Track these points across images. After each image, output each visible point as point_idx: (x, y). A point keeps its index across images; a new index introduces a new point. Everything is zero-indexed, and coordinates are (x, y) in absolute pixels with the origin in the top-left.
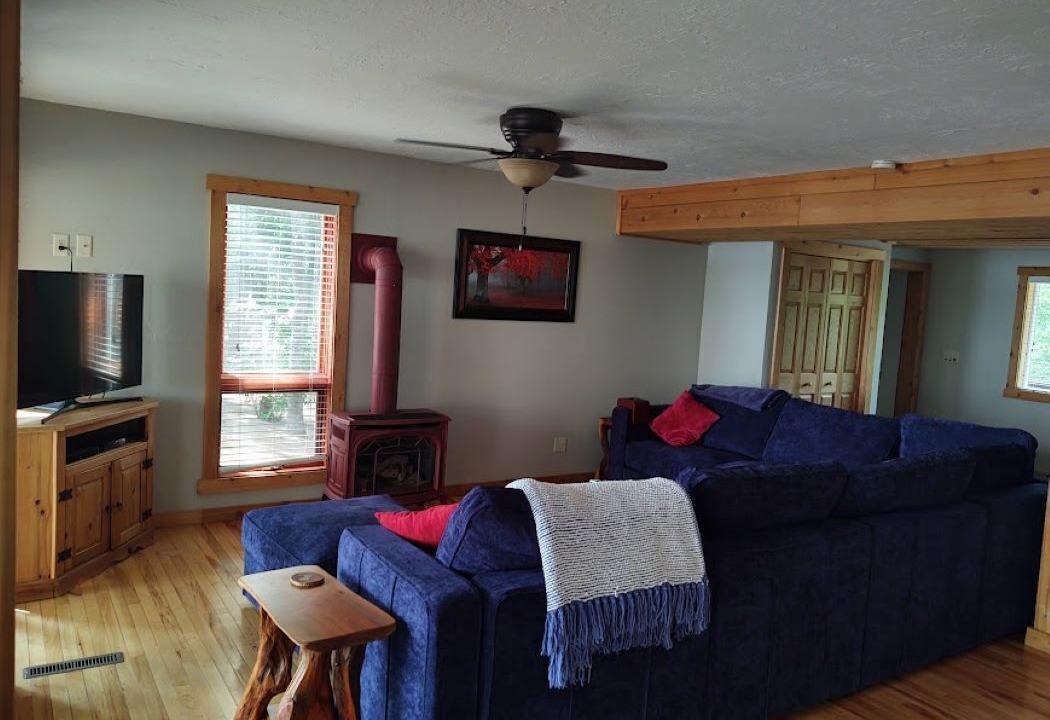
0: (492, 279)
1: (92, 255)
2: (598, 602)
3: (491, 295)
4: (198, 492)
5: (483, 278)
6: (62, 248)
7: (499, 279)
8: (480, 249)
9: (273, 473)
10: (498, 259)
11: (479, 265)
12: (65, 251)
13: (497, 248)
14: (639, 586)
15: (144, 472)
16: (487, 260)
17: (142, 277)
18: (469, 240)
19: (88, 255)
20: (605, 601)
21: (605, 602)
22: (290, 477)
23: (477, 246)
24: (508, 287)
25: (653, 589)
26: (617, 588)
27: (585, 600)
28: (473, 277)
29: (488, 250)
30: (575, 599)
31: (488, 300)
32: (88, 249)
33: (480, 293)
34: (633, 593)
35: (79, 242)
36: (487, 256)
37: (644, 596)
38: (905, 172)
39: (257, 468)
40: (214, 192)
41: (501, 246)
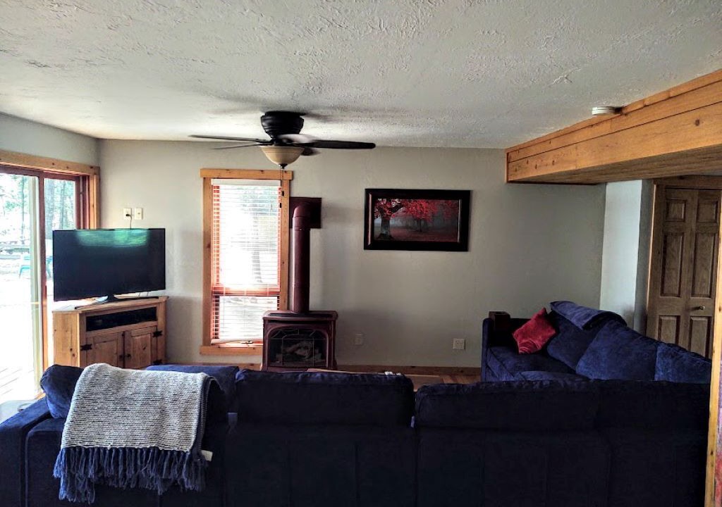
0: (392, 222)
1: (142, 218)
2: (96, 450)
3: (393, 232)
4: (200, 353)
5: (385, 222)
6: (127, 215)
7: (399, 221)
8: (383, 201)
9: (245, 345)
10: (397, 207)
11: (382, 211)
12: (130, 217)
13: (396, 200)
14: (129, 445)
15: (154, 339)
16: (388, 209)
17: (164, 229)
18: (374, 195)
19: (141, 218)
20: (102, 451)
21: (100, 451)
22: (254, 348)
23: (380, 200)
24: (406, 227)
25: (141, 449)
26: (112, 444)
27: (86, 447)
28: (378, 221)
29: (389, 201)
30: (80, 445)
31: (390, 236)
32: (141, 215)
33: (384, 232)
34: (124, 449)
35: (136, 212)
36: (389, 206)
37: (133, 454)
38: (626, 115)
39: (238, 341)
40: (204, 178)
41: (399, 198)
